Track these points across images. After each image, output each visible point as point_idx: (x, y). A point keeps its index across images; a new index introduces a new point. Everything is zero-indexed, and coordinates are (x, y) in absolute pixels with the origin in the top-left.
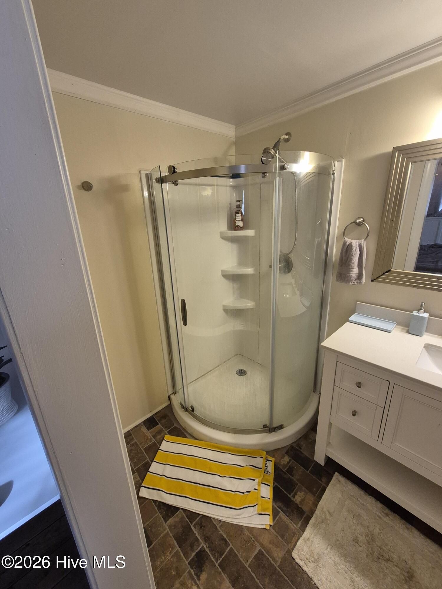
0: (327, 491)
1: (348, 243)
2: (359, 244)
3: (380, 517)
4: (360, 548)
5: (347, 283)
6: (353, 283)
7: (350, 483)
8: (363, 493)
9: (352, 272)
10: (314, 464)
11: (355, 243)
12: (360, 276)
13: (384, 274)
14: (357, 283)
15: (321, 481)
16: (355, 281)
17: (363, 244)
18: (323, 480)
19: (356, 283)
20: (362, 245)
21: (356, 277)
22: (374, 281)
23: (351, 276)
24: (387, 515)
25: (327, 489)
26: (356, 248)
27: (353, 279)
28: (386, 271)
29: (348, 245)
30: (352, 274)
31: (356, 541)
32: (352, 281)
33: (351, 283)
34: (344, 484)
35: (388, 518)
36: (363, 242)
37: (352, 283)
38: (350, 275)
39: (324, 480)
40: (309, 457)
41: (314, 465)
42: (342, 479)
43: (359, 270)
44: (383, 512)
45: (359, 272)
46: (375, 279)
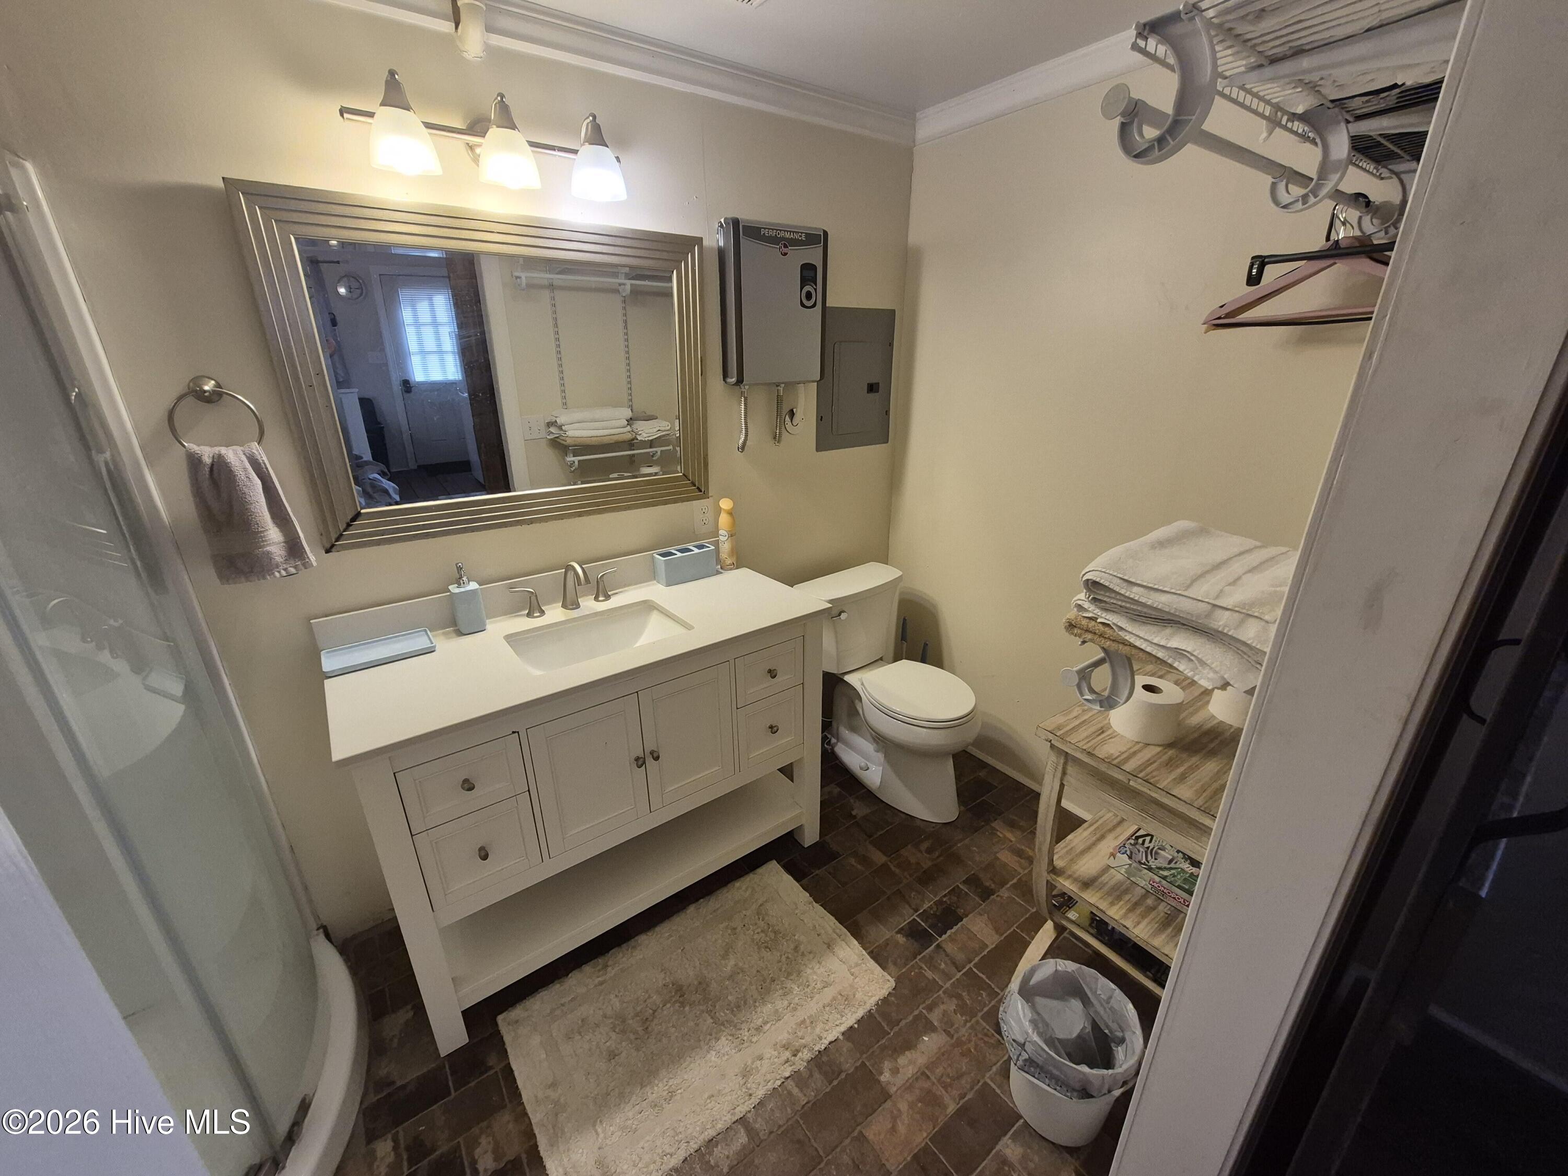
0: (514, 1067)
1: (207, 460)
2: (248, 458)
3: (601, 983)
4: (624, 1054)
5: (264, 578)
6: (284, 573)
7: (532, 1000)
8: (558, 986)
9: (266, 541)
10: (447, 1067)
11: (235, 456)
12: (294, 549)
13: (349, 525)
14: (295, 567)
15: (491, 1068)
16: (285, 566)
17: (260, 454)
18: (491, 1064)
19: (293, 570)
20: (259, 457)
21: (283, 553)
22: (333, 550)
23: (268, 553)
24: (606, 966)
25: (511, 1063)
26: (245, 469)
27: (279, 559)
28: (350, 517)
29: (212, 465)
30: (268, 548)
31: (612, 1055)
32: (277, 566)
33: (277, 574)
34: (526, 1014)
35: (610, 969)
36: (258, 451)
37: (279, 572)
38: (264, 553)
39: (492, 1060)
40: (425, 1070)
41: (450, 1068)
42: (517, 1013)
43: (281, 531)
44: (599, 971)
45: (285, 535)
46: (333, 546)
